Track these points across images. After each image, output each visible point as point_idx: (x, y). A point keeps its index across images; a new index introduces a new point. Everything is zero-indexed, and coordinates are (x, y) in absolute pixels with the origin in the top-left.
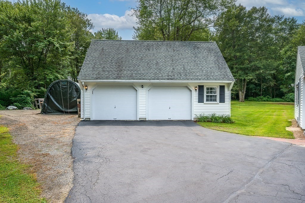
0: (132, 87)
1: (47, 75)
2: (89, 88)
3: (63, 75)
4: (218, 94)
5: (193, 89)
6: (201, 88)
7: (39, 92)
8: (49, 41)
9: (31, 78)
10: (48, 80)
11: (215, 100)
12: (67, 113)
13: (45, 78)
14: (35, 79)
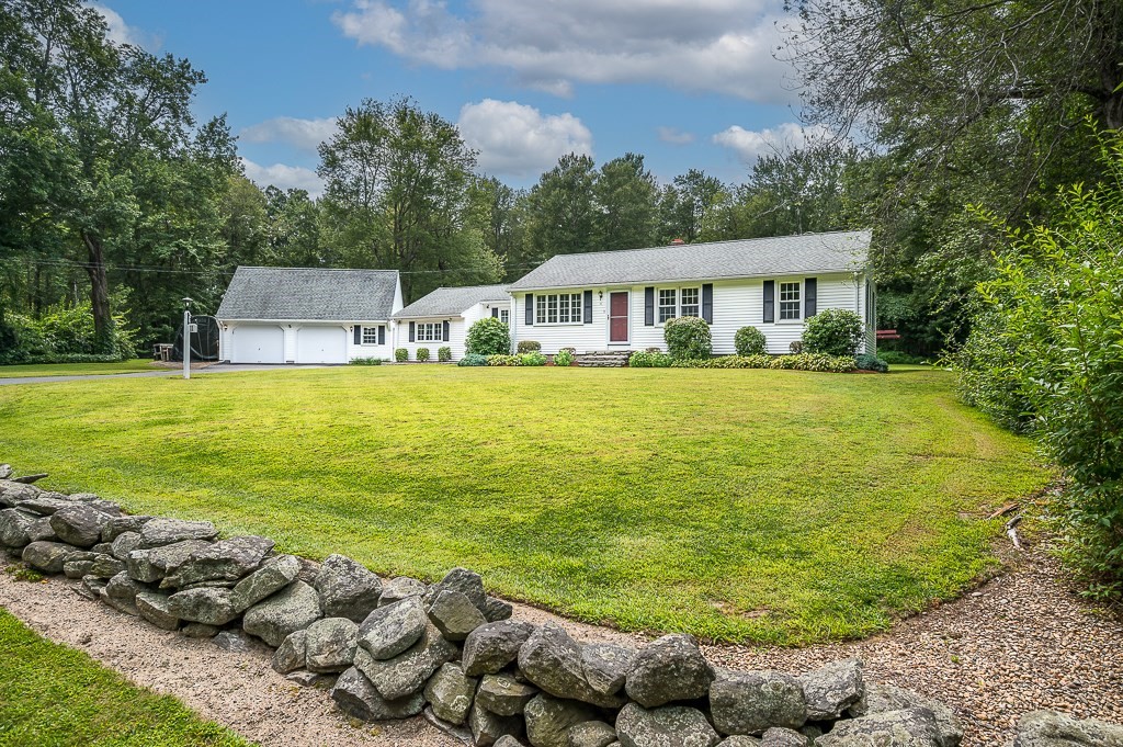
0: (278, 326)
1: (175, 302)
2: (228, 328)
3: (203, 302)
4: (377, 335)
5: (348, 329)
6: (357, 328)
7: (159, 332)
8: (177, 245)
9: (143, 308)
10: (176, 312)
11: (374, 342)
12: (207, 360)
13: (170, 308)
14: (152, 309)
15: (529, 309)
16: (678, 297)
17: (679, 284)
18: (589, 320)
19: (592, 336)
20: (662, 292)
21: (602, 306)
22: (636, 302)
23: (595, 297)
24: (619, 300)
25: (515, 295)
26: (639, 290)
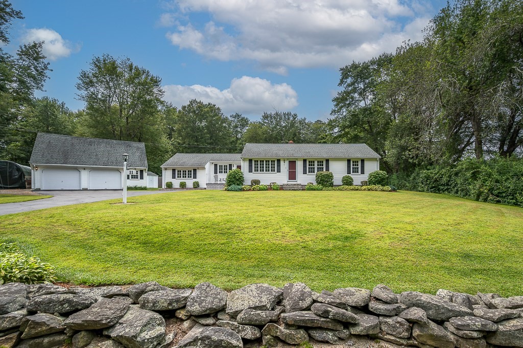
2: (39, 169)
15: (250, 166)
16: (316, 163)
17: (316, 159)
18: (279, 171)
19: (281, 178)
20: (309, 161)
21: (285, 166)
22: (299, 165)
23: (282, 163)
24: (292, 164)
25: (244, 160)
26: (300, 160)
